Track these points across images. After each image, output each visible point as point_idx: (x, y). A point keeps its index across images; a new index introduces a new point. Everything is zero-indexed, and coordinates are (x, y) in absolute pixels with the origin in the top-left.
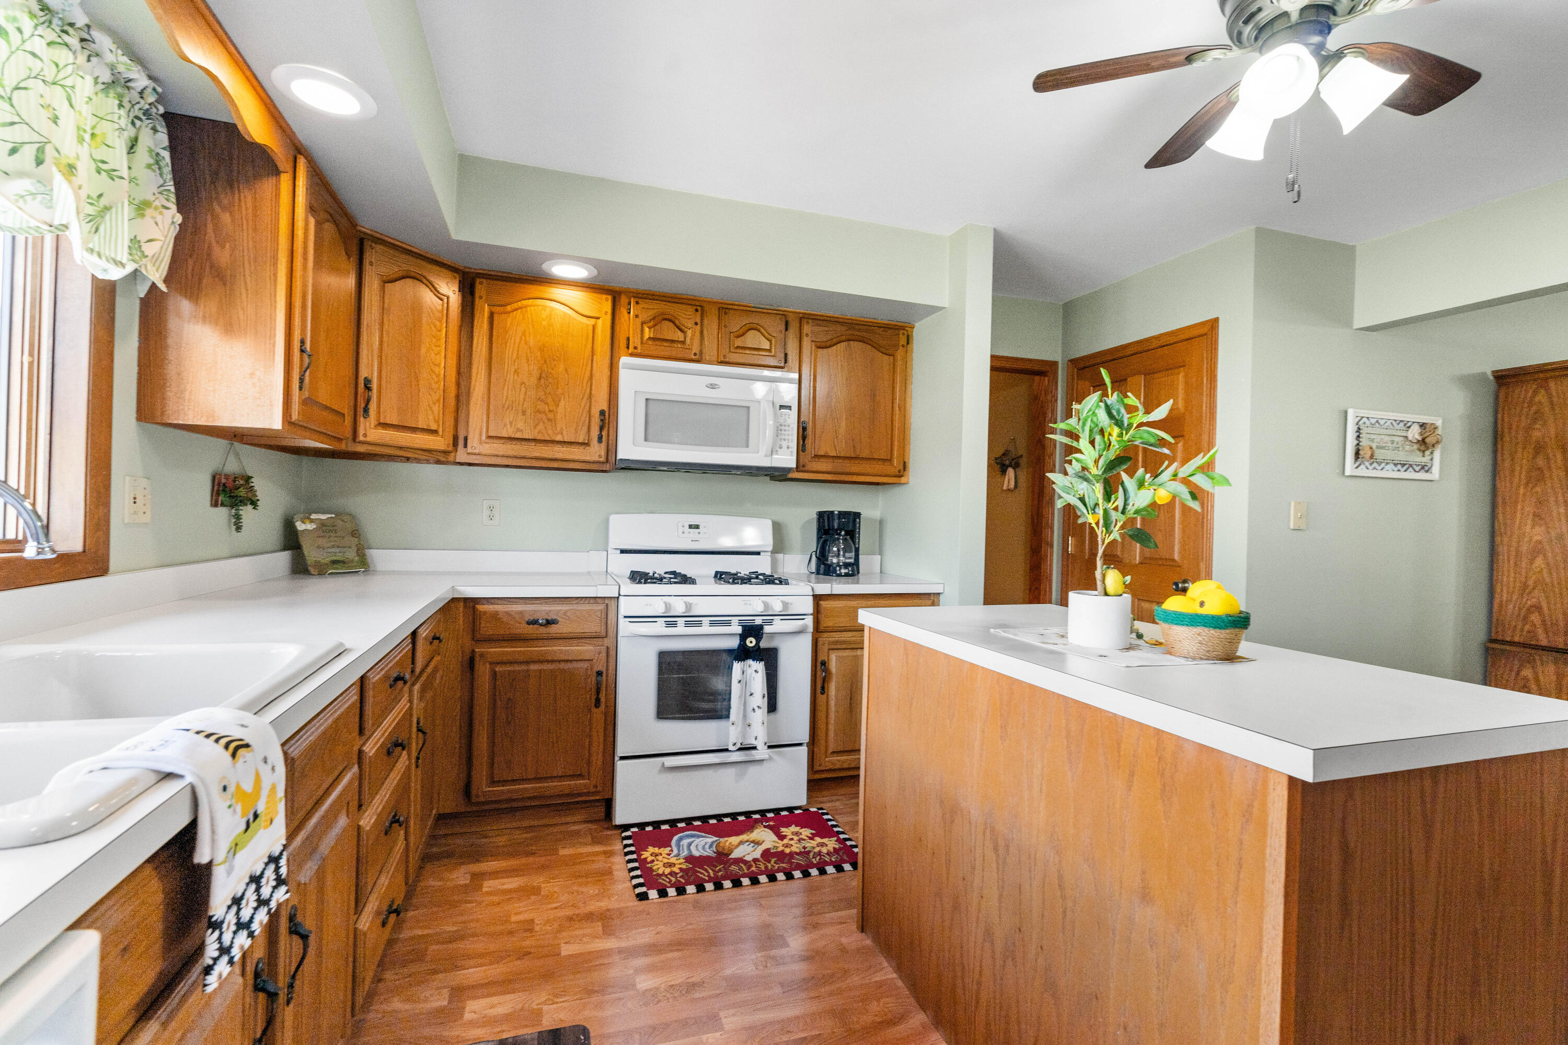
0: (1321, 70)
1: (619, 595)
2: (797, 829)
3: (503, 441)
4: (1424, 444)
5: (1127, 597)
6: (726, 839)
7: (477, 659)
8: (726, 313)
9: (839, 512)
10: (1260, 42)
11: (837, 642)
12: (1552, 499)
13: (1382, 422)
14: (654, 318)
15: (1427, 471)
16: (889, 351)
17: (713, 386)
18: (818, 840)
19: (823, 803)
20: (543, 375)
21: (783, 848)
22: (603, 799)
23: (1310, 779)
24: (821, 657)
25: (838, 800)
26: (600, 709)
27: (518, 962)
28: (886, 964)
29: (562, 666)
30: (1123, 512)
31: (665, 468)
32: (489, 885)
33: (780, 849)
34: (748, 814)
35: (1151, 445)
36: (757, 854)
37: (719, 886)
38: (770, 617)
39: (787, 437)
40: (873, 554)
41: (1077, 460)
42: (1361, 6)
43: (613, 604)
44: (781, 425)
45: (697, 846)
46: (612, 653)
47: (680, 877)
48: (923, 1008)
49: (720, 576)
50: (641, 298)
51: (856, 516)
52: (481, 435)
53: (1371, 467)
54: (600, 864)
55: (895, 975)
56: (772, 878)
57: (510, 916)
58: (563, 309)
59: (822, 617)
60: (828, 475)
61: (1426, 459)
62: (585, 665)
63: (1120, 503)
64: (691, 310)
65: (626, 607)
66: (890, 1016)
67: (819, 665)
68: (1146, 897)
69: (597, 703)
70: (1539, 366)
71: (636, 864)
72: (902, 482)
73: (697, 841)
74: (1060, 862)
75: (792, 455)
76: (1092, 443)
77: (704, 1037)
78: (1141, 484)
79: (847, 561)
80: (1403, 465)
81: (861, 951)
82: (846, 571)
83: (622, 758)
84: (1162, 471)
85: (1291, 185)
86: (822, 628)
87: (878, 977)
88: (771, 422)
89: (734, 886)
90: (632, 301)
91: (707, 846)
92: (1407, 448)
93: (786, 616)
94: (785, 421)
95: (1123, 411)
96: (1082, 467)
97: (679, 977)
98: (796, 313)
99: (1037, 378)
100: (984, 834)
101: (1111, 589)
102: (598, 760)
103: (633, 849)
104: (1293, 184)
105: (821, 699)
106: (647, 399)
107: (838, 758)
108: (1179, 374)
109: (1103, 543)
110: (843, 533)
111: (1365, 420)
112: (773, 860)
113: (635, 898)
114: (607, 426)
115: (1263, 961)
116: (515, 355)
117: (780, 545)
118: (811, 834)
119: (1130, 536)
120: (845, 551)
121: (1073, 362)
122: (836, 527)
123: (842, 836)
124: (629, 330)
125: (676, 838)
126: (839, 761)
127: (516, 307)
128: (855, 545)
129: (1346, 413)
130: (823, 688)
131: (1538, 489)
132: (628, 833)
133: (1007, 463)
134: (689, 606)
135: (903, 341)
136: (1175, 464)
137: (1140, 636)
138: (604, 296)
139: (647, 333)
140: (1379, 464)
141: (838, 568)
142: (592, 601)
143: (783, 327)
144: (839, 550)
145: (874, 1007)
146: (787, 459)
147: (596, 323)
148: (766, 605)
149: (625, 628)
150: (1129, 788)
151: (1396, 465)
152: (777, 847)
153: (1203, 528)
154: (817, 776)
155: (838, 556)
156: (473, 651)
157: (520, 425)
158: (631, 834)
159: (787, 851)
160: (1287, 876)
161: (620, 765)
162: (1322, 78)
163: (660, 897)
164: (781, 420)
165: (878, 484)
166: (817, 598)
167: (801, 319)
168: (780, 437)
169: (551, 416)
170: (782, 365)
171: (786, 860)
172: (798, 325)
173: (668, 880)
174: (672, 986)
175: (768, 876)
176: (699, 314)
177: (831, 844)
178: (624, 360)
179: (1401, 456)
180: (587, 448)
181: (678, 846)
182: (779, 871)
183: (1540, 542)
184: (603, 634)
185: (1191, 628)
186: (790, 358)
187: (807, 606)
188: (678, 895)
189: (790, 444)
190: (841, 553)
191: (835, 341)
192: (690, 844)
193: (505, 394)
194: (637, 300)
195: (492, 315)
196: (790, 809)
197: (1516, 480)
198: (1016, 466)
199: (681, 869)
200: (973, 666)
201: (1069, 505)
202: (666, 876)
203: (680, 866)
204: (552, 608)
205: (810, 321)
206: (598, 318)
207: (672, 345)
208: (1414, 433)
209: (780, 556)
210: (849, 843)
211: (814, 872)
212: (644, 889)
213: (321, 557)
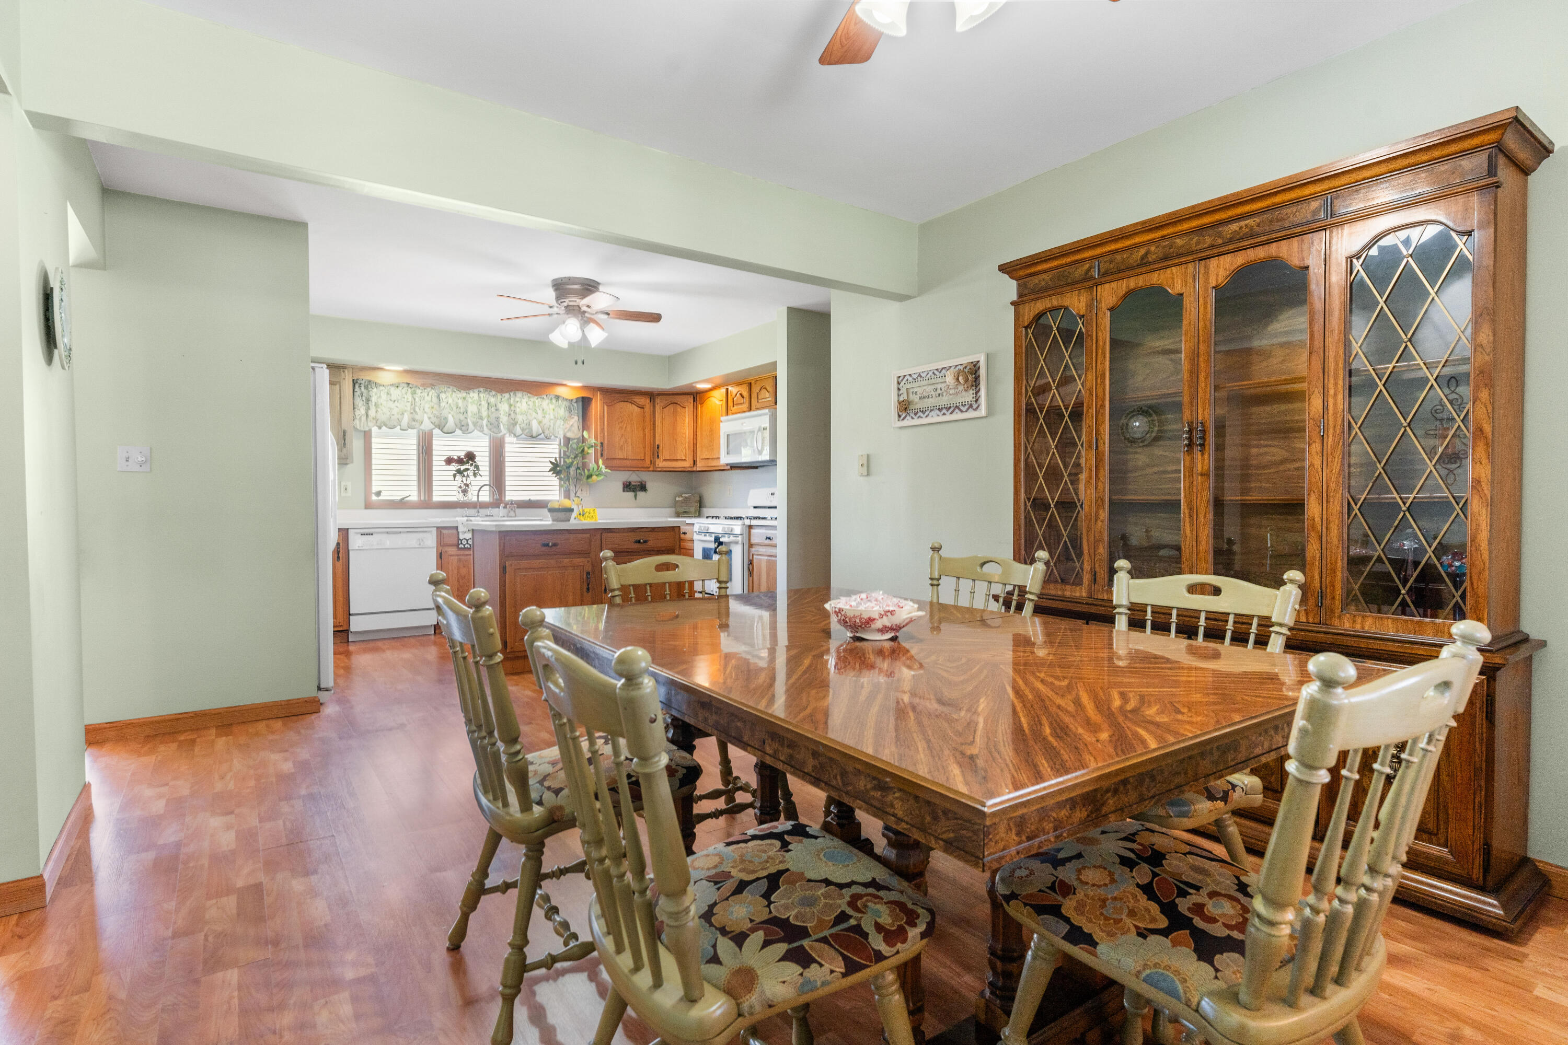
3: (704, 460)
13: (924, 375)
15: (975, 409)
53: (916, 417)
59: (752, 538)
61: (974, 398)
80: (949, 408)
86: (752, 543)
92: (952, 391)
106: (727, 435)
111: (907, 376)
140: (924, 412)
151: (941, 410)
166: (749, 527)
179: (946, 401)
208: (950, 377)
213: (681, 510)
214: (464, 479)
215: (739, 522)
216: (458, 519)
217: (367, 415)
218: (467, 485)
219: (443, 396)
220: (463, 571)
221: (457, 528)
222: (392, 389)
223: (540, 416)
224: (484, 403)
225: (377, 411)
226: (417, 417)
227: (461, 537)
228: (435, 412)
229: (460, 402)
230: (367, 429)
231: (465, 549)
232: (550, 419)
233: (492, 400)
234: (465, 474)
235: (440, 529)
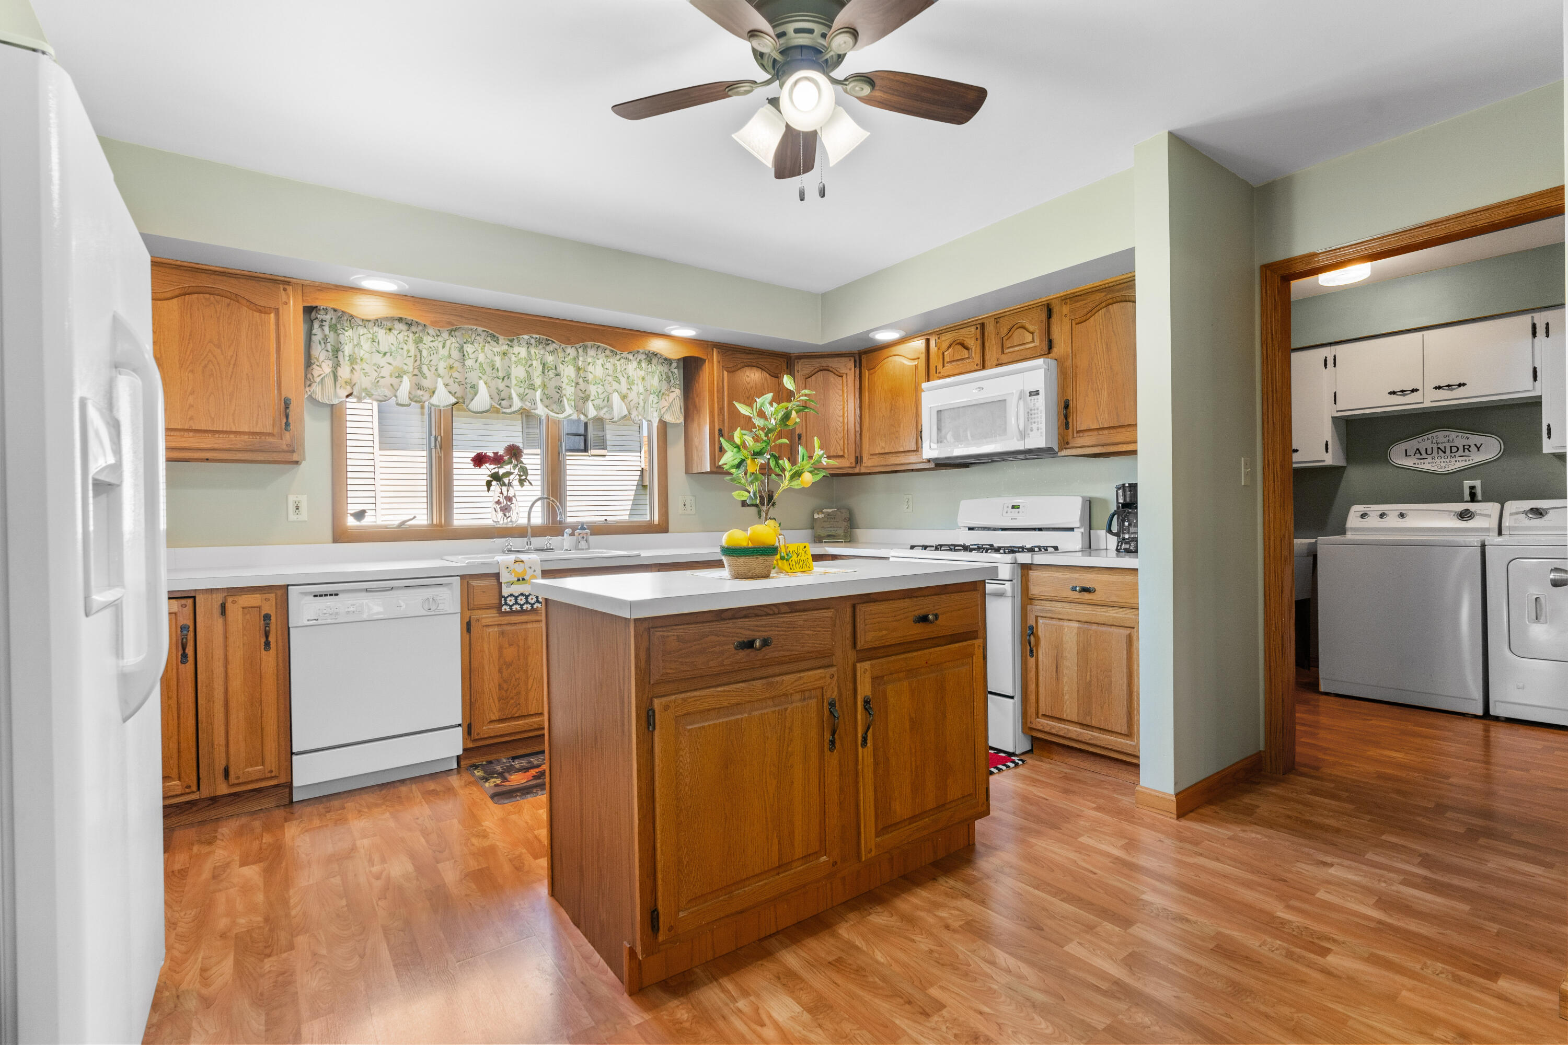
3: (877, 456)
8: (998, 322)
11: (1044, 611)
14: (950, 346)
24: (1030, 622)
39: (1036, 420)
44: (1031, 410)
50: (941, 332)
52: (867, 454)
58: (900, 359)
59: (1027, 585)
60: (1095, 448)
64: (974, 330)
67: (1027, 630)
86: (1028, 595)
88: (1023, 410)
90: (936, 337)
94: (1035, 405)
98: (1061, 297)
105: (1030, 661)
106: (938, 412)
107: (1048, 722)
124: (936, 360)
126: (1048, 725)
127: (879, 367)
130: (1032, 651)
138: (922, 341)
139: (947, 358)
157: (883, 444)
164: (1031, 405)
166: (1026, 568)
167: (1063, 302)
168: (1030, 421)
169: (897, 435)
170: (1046, 351)
172: (1060, 308)
176: (979, 330)
186: (1055, 342)
189: (1040, 426)
190: (1131, 528)
191: (1094, 311)
194: (940, 335)
195: (869, 377)
205: (1070, 301)
206: (919, 358)
207: (962, 362)
213: (823, 533)
214: (504, 489)
215: (1009, 558)
216: (500, 558)
217: (336, 378)
218: (509, 499)
219: (469, 348)
220: (510, 653)
221: (497, 576)
222: (381, 333)
223: (624, 387)
224: (536, 364)
225: (353, 370)
226: (426, 383)
227: (505, 592)
228: (455, 374)
229: (498, 360)
230: (335, 402)
231: (512, 612)
232: (639, 394)
233: (550, 359)
234: (506, 480)
235: (466, 580)
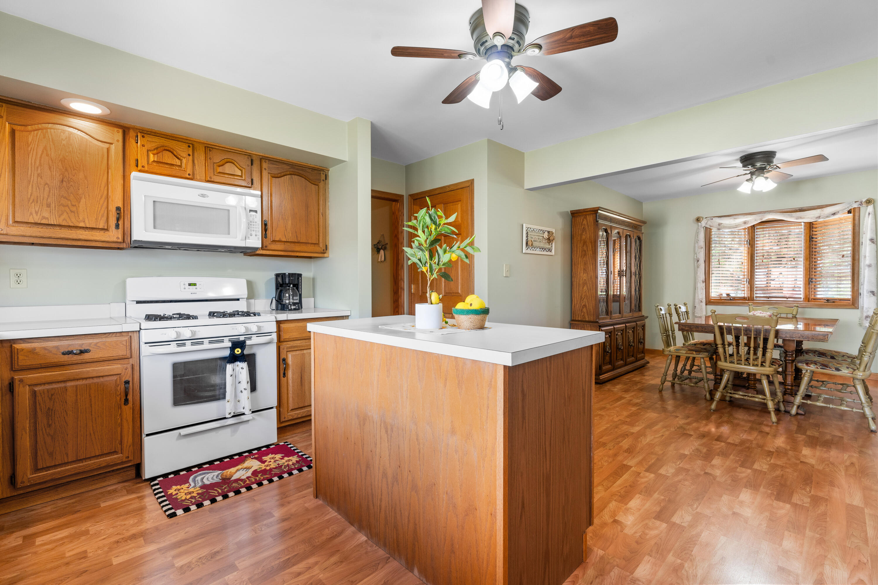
0: (509, 74)
1: (140, 329)
2: (273, 456)
3: (29, 225)
4: (549, 240)
5: (441, 305)
6: (227, 470)
7: (17, 383)
8: (210, 151)
9: (289, 273)
10: (487, 56)
11: (291, 347)
12: (589, 263)
13: (535, 230)
14: (157, 148)
15: (550, 251)
16: (316, 183)
17: (203, 196)
18: (286, 459)
19: (287, 439)
20: (65, 179)
21: (265, 467)
22: (134, 465)
23: (511, 365)
24: (283, 356)
25: (296, 436)
26: (129, 405)
27: (77, 579)
28: (331, 510)
29: (96, 380)
30: (438, 265)
31: (170, 247)
32: (39, 541)
33: (263, 468)
34: (240, 454)
35: (448, 234)
36: (249, 474)
37: (225, 497)
38: (249, 336)
39: (255, 229)
40: (309, 297)
41: (417, 240)
42: (522, 51)
43: (136, 335)
44: (251, 222)
45: (208, 478)
46: (136, 368)
47: (198, 498)
48: (352, 524)
49: (212, 314)
50: (145, 134)
51: (299, 276)
52: (7, 220)
53: (532, 250)
54: (136, 505)
55: (336, 514)
56: (260, 484)
57: (65, 554)
58: (80, 134)
59: (282, 333)
60: (281, 252)
61: (550, 246)
62: (115, 378)
63: (436, 260)
64: (185, 146)
65: (145, 336)
66: (335, 533)
67: (281, 361)
68: (453, 432)
69: (126, 401)
70: (584, 209)
71: (165, 498)
72: (325, 256)
73: (207, 476)
74: (417, 428)
75: (258, 240)
76: (424, 232)
77: (226, 578)
78: (445, 252)
79: (295, 301)
80: (543, 249)
81: (318, 508)
82: (295, 307)
83: (148, 435)
84: (454, 246)
85: (500, 122)
86: (282, 340)
87: (327, 517)
88: (244, 220)
89: (236, 495)
90: (139, 134)
91: (215, 477)
92: (544, 241)
93: (259, 334)
94: (253, 219)
95: (436, 217)
96: (419, 243)
97: (204, 552)
98: (258, 155)
99: (394, 203)
100: (381, 426)
101: (433, 302)
102: (128, 439)
103: (161, 490)
104: (501, 122)
105: (283, 380)
106: (154, 201)
107: (295, 412)
108: (458, 204)
109: (430, 280)
110: (291, 286)
111: (529, 229)
112: (259, 475)
113: (167, 517)
114: (122, 218)
115: (497, 443)
116: (38, 163)
117: (252, 295)
118: (282, 456)
119: (441, 276)
120: (293, 296)
121: (411, 196)
122: (287, 282)
123: (300, 454)
124: (137, 155)
125: (192, 477)
126: (295, 414)
127: (37, 128)
128: (299, 291)
129: (523, 225)
130: (284, 374)
131: (584, 259)
132: (156, 482)
133: (380, 247)
134: (193, 333)
135: (323, 177)
136: (459, 242)
137: (446, 323)
138: (116, 129)
139: (152, 158)
140: (535, 248)
141: (289, 306)
142: (118, 335)
143: (250, 164)
144: (289, 296)
145: (327, 531)
146: (255, 242)
147: (109, 147)
148: (247, 329)
149: (145, 350)
150: (445, 386)
151: (540, 248)
152: (261, 468)
153: (470, 277)
154: (283, 425)
155: (289, 299)
156: (13, 379)
157: (46, 214)
158: (158, 482)
159: (268, 468)
160: (504, 406)
161: (147, 441)
162: (510, 77)
163: (185, 512)
164: (251, 219)
165: (310, 257)
166: (279, 323)
167: (261, 159)
168: (250, 229)
169: (74, 209)
170: (250, 185)
171: (268, 473)
172: (259, 162)
173: (189, 502)
174: (200, 558)
175: (257, 484)
176: (191, 149)
177: (294, 459)
178: (134, 174)
179: (542, 245)
180: (106, 232)
181: (194, 480)
182: (264, 480)
183: (585, 280)
184: (129, 355)
185: (467, 316)
186: (255, 181)
187: (273, 327)
188: (198, 508)
189: (257, 233)
190: (291, 297)
191: (282, 174)
192: (203, 479)
193: (30, 191)
194: (143, 134)
195: (13, 133)
196: (267, 446)
197: (578, 256)
198: (385, 249)
199: (198, 494)
200: (372, 344)
201: (414, 263)
202: (188, 500)
203: (197, 492)
204: (83, 342)
205: (267, 161)
206: (112, 144)
207: (172, 167)
208: (546, 235)
209: (252, 301)
210: (304, 456)
211: (286, 475)
212: (173, 511)
